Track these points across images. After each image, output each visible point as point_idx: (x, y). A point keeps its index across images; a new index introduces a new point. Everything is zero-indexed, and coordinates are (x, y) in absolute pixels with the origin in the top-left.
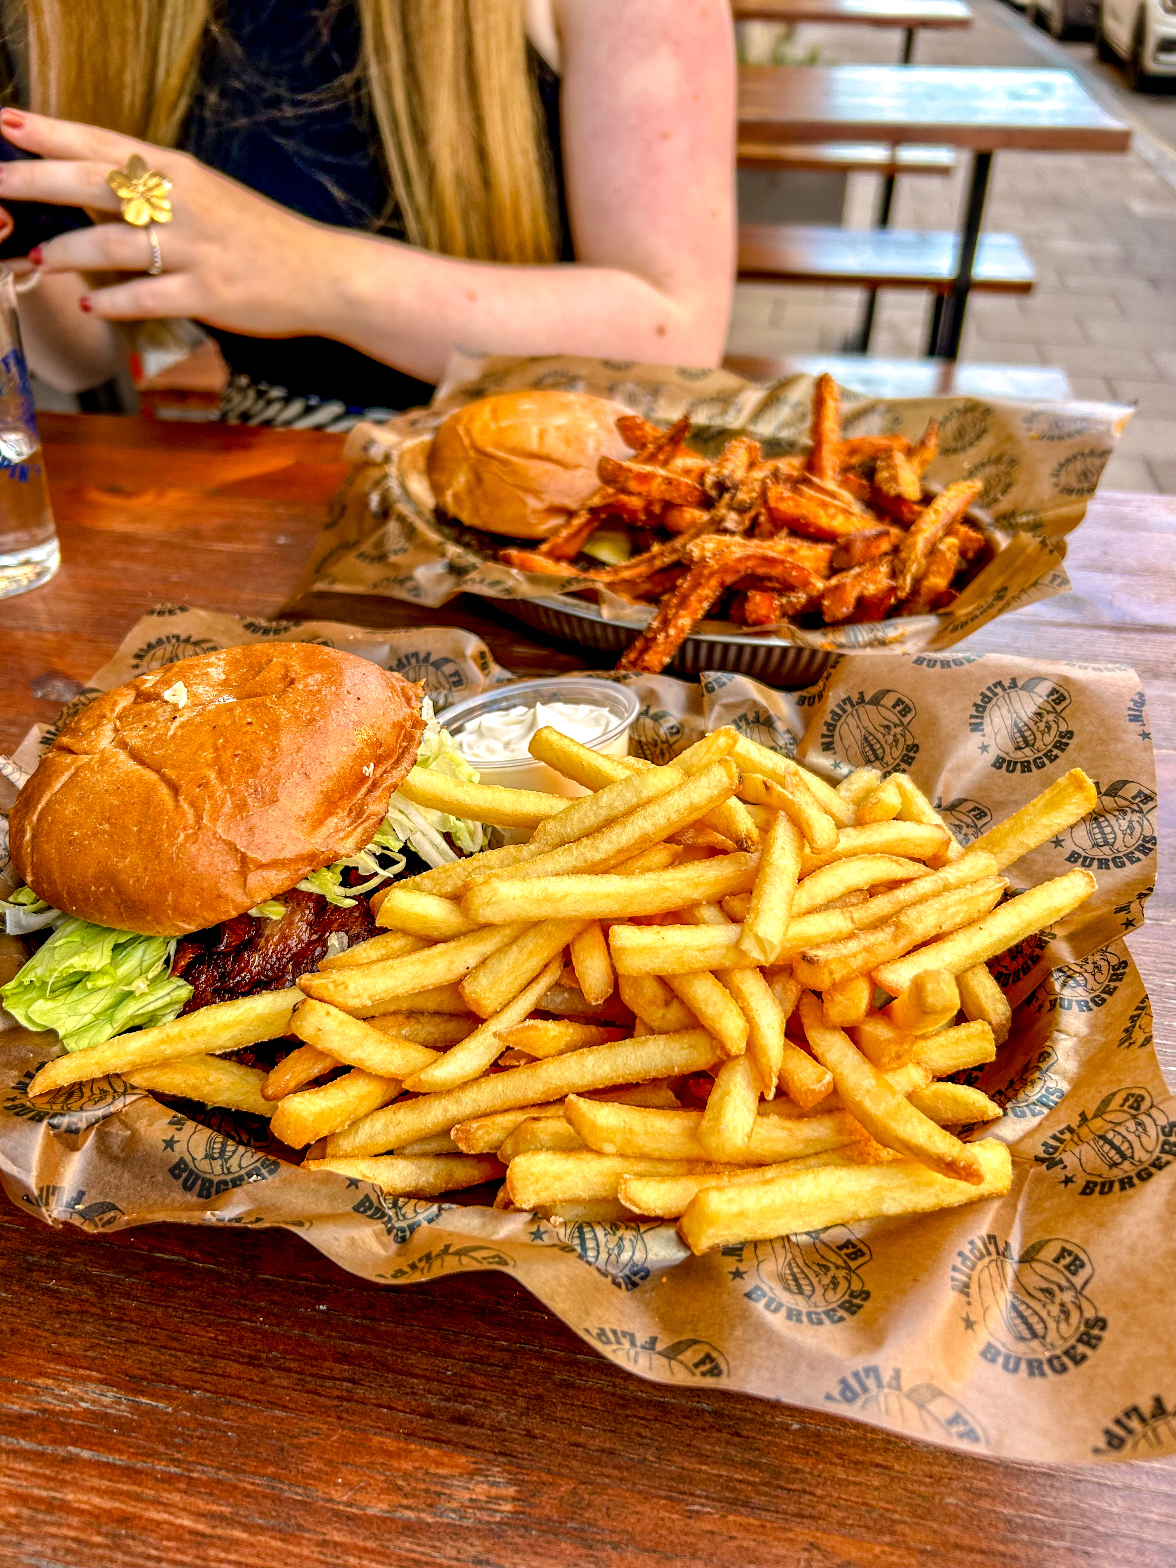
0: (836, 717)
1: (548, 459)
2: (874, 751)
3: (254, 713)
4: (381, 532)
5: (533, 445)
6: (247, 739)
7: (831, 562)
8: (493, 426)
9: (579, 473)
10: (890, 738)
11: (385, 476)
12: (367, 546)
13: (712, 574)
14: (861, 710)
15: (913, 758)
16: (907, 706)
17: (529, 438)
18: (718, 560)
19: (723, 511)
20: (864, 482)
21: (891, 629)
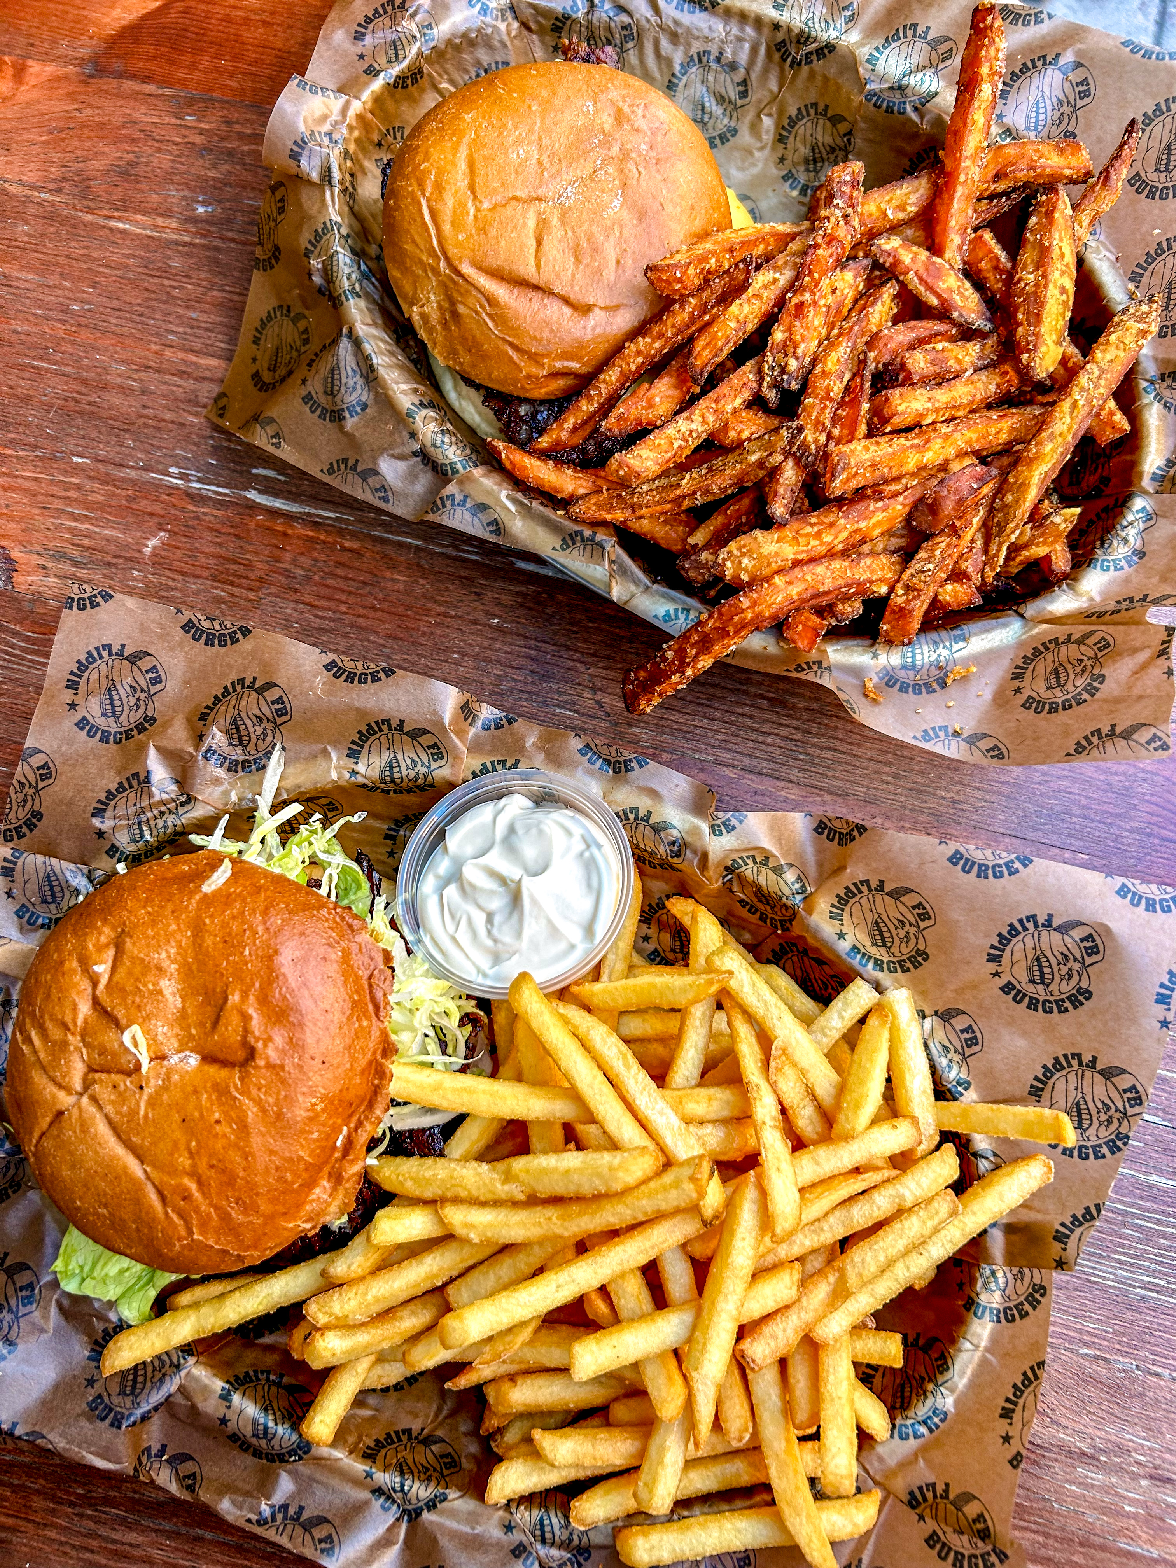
0: (850, 894)
1: (551, 292)
2: (883, 938)
3: (222, 1104)
6: (219, 1145)
8: (472, 210)
9: (591, 320)
10: (902, 933)
14: (878, 898)
15: (920, 964)
16: (927, 913)
17: (523, 246)
18: (754, 603)
19: (779, 458)
20: (1003, 256)
21: (961, 644)
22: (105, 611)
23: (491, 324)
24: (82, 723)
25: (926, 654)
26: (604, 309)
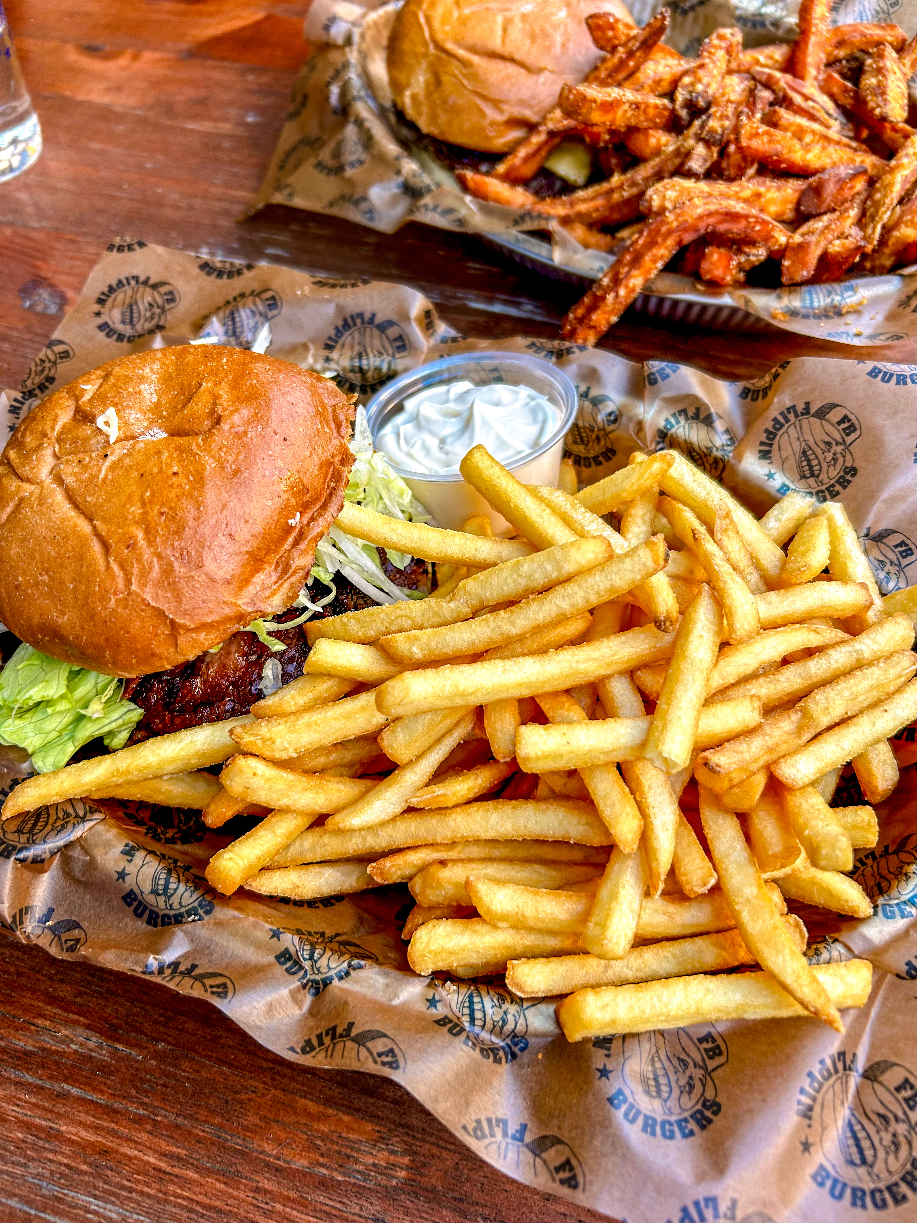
0: (778, 425)
1: (511, 60)
2: (811, 467)
3: (180, 460)
4: (339, 137)
5: (496, 43)
6: (173, 494)
7: (798, 203)
8: (456, 14)
9: (542, 78)
10: (829, 456)
11: (346, 65)
12: (325, 155)
13: (670, 233)
14: (805, 422)
15: (849, 482)
16: (853, 425)
17: (492, 31)
18: (678, 216)
19: (691, 142)
20: (849, 85)
21: (850, 293)
22: (139, 254)
23: (465, 82)
24: (103, 327)
25: (822, 299)
26: (552, 72)
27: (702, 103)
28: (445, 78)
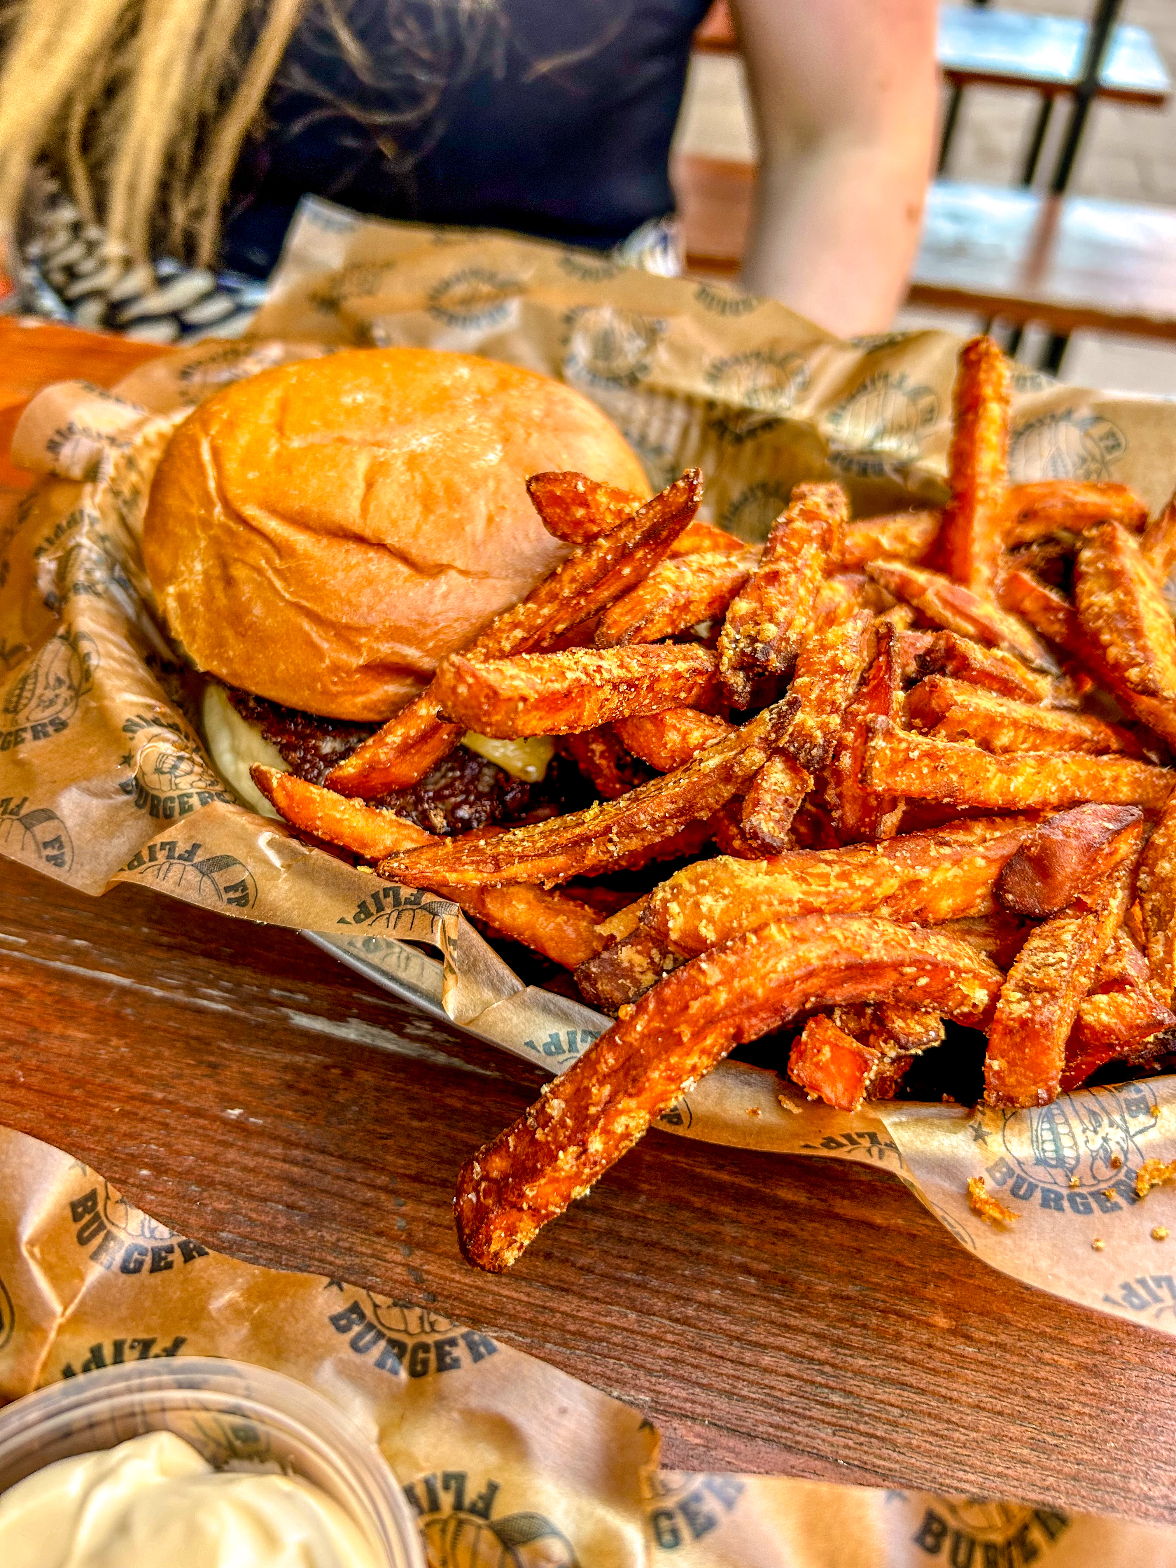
1: (378, 544)
7: (999, 887)
8: (274, 448)
9: (442, 585)
13: (711, 1020)
17: (343, 486)
18: (730, 974)
19: (757, 756)
20: (1054, 596)
21: (1143, 1120)
23: (278, 584)
25: (1080, 1138)
26: (464, 573)
27: (776, 663)
28: (239, 572)
